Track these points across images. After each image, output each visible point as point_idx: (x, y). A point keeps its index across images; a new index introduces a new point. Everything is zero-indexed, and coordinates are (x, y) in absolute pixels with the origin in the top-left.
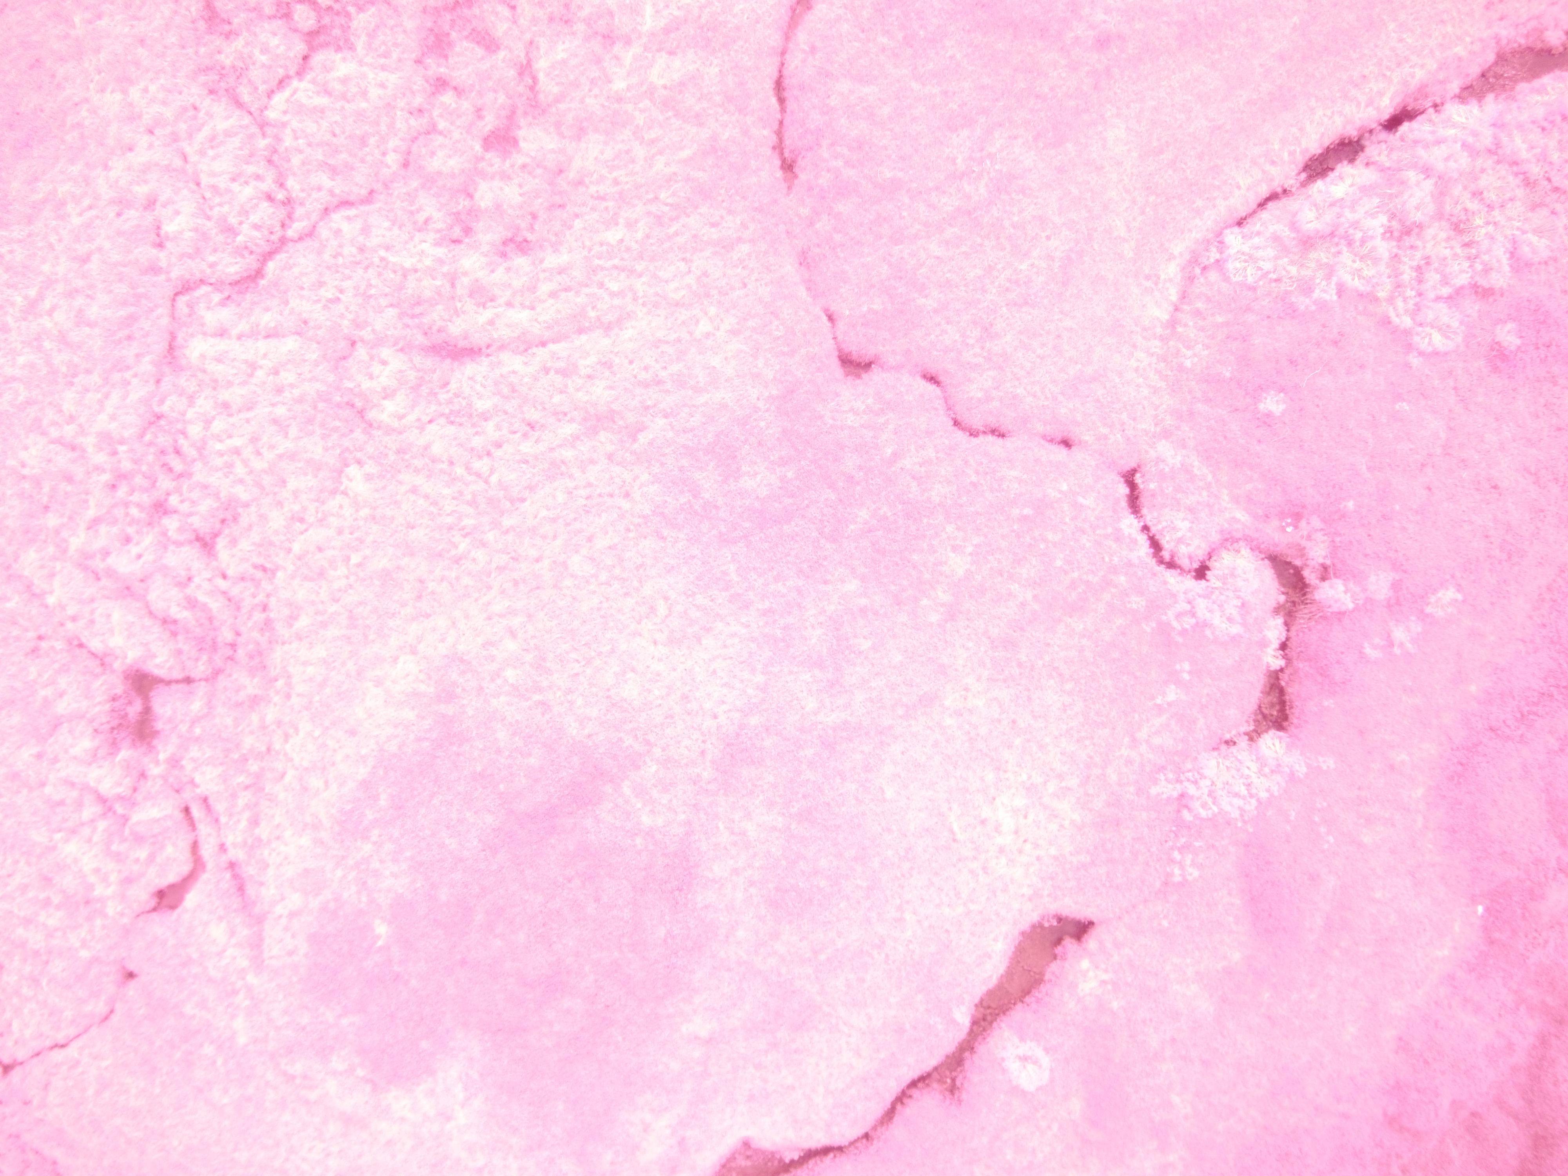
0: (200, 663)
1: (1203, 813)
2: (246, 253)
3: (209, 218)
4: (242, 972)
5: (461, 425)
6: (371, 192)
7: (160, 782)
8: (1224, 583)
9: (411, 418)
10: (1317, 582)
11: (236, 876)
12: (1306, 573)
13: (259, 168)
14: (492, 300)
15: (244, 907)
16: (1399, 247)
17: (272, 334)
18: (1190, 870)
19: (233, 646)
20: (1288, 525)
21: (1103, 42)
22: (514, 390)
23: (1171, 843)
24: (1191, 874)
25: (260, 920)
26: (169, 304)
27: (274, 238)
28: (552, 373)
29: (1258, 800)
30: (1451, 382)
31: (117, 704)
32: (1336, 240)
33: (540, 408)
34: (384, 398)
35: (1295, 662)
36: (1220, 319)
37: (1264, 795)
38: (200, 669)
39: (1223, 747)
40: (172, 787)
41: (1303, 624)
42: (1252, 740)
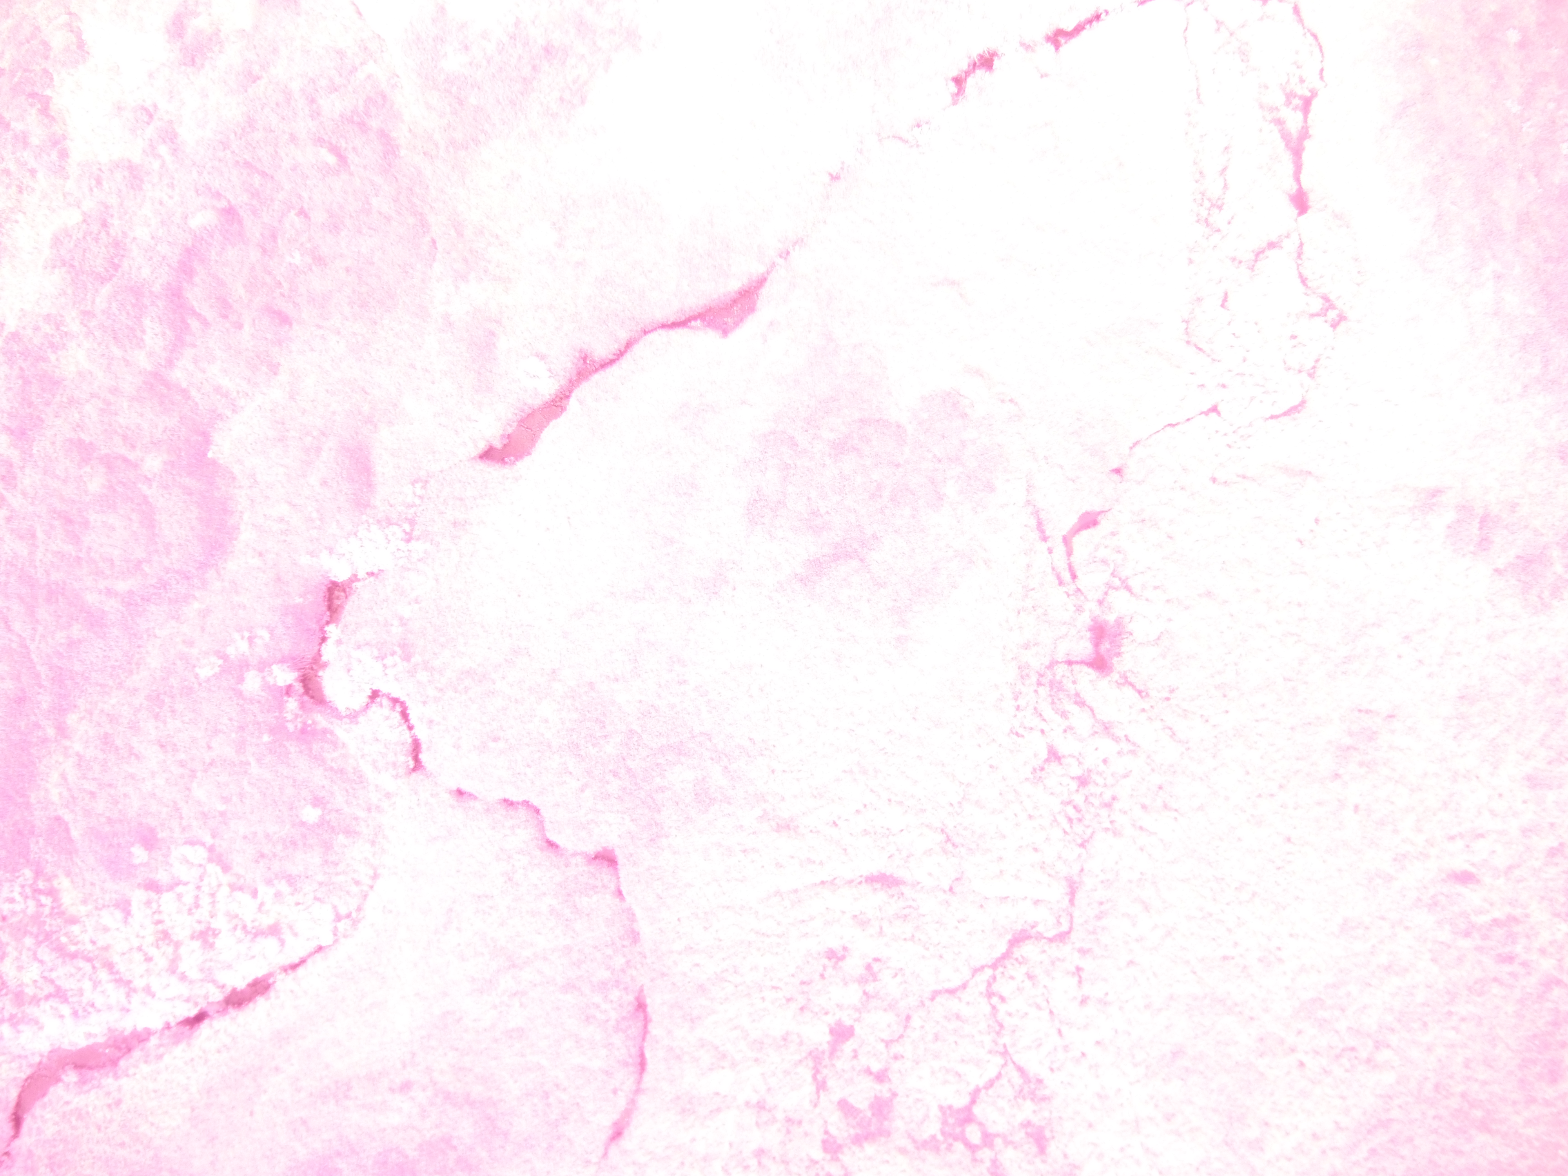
0: (1061, 674)
1: (395, 529)
2: (1020, 959)
3: (1045, 987)
4: (1040, 471)
5: (882, 827)
6: (933, 999)
7: (1090, 597)
8: (360, 686)
9: (914, 834)
10: (294, 684)
11: (1042, 531)
12: (302, 690)
13: (1008, 1022)
14: (855, 916)
15: (1038, 511)
16: (209, 923)
17: (1003, 899)
19: (1039, 684)
20: (310, 725)
21: (406, 1087)
22: (845, 850)
23: (420, 509)
25: (1028, 502)
26: (1074, 926)
27: (1000, 969)
28: (817, 861)
29: (356, 536)
30: (184, 823)
31: (1117, 650)
32: (254, 931)
33: (828, 837)
34: (931, 849)
35: (317, 628)
36: (341, 878)
37: (352, 540)
38: (1061, 670)
39: (375, 572)
40: (1082, 594)
41: (308, 655)
42: (355, 576)
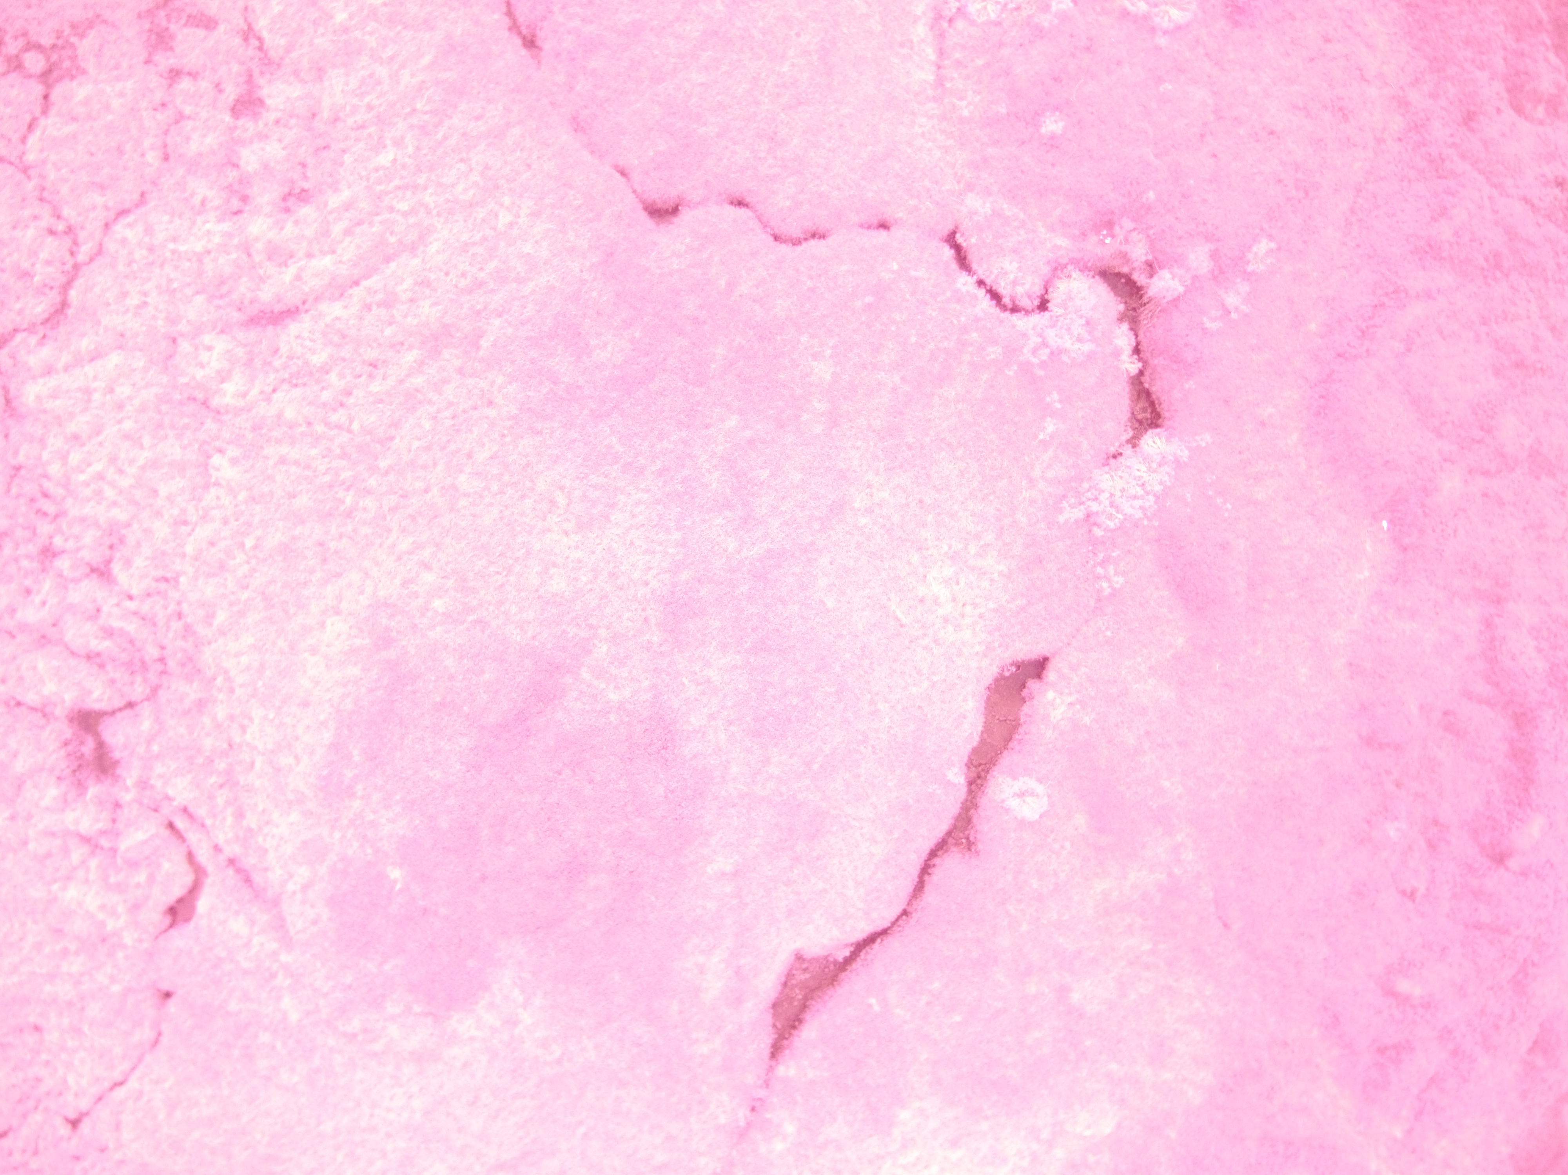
0: (136, 686)
1: (1111, 524)
2: (47, 291)
4: (274, 955)
5: (305, 385)
6: (142, 194)
7: (135, 807)
8: (1065, 309)
9: (255, 392)
10: (1148, 281)
11: (239, 871)
12: (1135, 277)
14: (291, 257)
15: (256, 896)
17: (95, 356)
18: (1115, 579)
19: (162, 660)
20: (1105, 237)
22: (344, 337)
23: (1092, 562)
24: (1117, 582)
25: (276, 902)
27: (67, 267)
28: (374, 308)
29: (1155, 495)
30: (1201, 50)
31: (70, 748)
33: (375, 345)
34: (222, 382)
35: (1151, 362)
36: (980, 62)
37: (1158, 488)
38: (138, 691)
39: (1112, 461)
40: (149, 807)
41: (1148, 324)
42: (1134, 446)
